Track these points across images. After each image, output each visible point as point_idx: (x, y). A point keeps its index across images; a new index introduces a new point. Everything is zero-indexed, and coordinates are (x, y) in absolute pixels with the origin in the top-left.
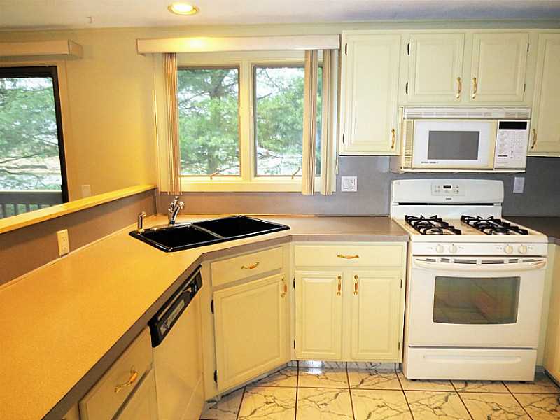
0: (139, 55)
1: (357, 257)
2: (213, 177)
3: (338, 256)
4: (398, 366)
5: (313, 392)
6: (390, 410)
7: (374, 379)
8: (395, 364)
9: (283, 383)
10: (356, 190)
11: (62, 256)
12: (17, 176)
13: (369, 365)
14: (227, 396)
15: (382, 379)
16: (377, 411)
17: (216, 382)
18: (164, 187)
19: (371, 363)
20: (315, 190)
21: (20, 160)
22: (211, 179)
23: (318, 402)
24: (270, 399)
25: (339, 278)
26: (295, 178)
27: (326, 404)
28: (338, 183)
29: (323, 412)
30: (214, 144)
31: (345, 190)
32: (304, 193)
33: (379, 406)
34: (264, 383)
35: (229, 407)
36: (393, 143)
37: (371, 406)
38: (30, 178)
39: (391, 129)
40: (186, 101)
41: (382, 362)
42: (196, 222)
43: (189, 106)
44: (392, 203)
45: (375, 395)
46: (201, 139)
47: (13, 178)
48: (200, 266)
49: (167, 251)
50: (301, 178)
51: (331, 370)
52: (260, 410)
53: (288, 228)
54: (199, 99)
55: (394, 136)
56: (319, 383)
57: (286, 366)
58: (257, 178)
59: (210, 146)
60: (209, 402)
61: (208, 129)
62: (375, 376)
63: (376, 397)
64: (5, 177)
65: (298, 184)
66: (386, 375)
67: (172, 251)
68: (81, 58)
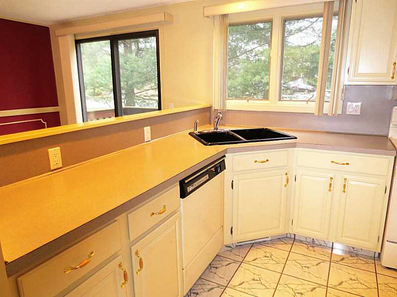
0: (205, 18)
1: (348, 164)
2: (249, 101)
3: (332, 162)
4: (377, 255)
5: (301, 257)
6: (360, 284)
7: (354, 260)
8: (375, 253)
9: (280, 246)
10: (359, 114)
11: (147, 142)
12: (147, 101)
13: (352, 249)
14: (240, 246)
15: (360, 261)
16: (349, 282)
17: (232, 234)
18: (216, 106)
19: (353, 248)
20: (324, 113)
21: (149, 91)
22: (248, 101)
23: (303, 264)
24: (268, 255)
25: (332, 178)
26: (309, 102)
27: (308, 268)
28: (344, 107)
29: (305, 272)
30: (266, 81)
31: (349, 113)
32: (316, 114)
33: (351, 279)
34: (266, 244)
35: (240, 252)
36: (394, 74)
37: (345, 277)
38: (153, 102)
39: (393, 63)
40: (252, 50)
41: (363, 248)
42: (232, 129)
43: (253, 54)
44: (391, 126)
45: (350, 270)
46: (258, 78)
47: (145, 102)
48: (225, 156)
49: (206, 145)
50: (314, 103)
51: (320, 246)
52: (259, 259)
53: (296, 138)
54: (261, 49)
55: (394, 68)
56: (307, 253)
57: (285, 236)
58: (280, 102)
59: (263, 82)
60: (227, 247)
61: (263, 70)
62: (354, 258)
63: (350, 272)
64: (141, 101)
65: (312, 108)
66: (364, 260)
67: (209, 145)
68: (173, 23)
